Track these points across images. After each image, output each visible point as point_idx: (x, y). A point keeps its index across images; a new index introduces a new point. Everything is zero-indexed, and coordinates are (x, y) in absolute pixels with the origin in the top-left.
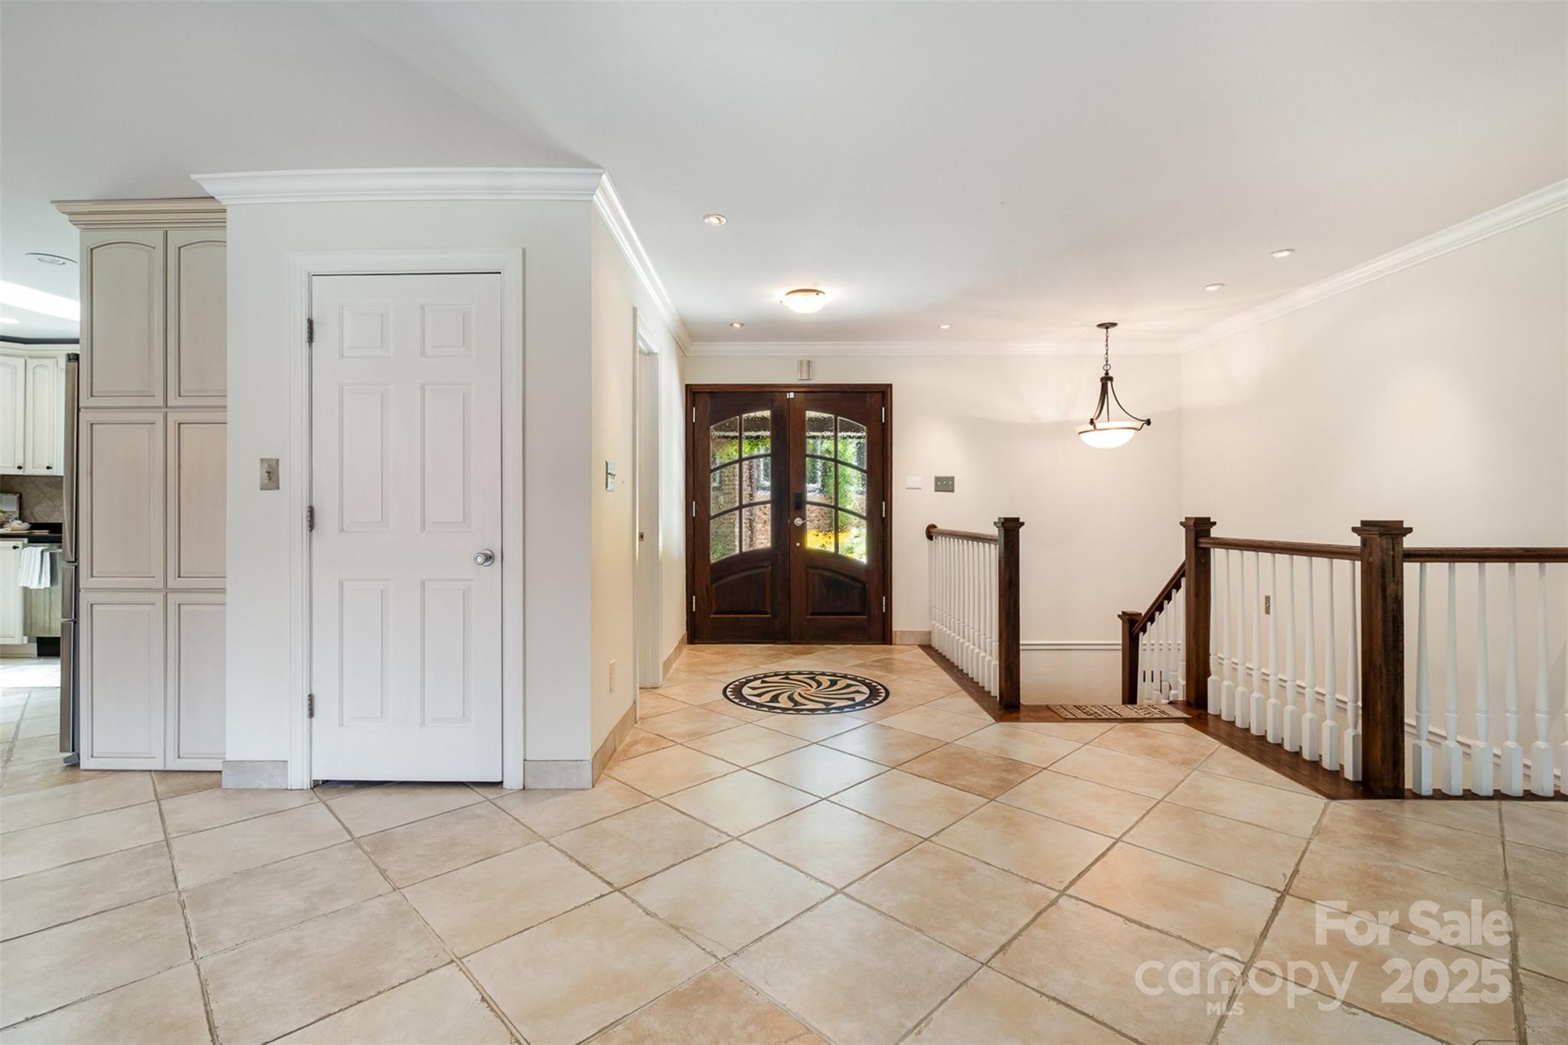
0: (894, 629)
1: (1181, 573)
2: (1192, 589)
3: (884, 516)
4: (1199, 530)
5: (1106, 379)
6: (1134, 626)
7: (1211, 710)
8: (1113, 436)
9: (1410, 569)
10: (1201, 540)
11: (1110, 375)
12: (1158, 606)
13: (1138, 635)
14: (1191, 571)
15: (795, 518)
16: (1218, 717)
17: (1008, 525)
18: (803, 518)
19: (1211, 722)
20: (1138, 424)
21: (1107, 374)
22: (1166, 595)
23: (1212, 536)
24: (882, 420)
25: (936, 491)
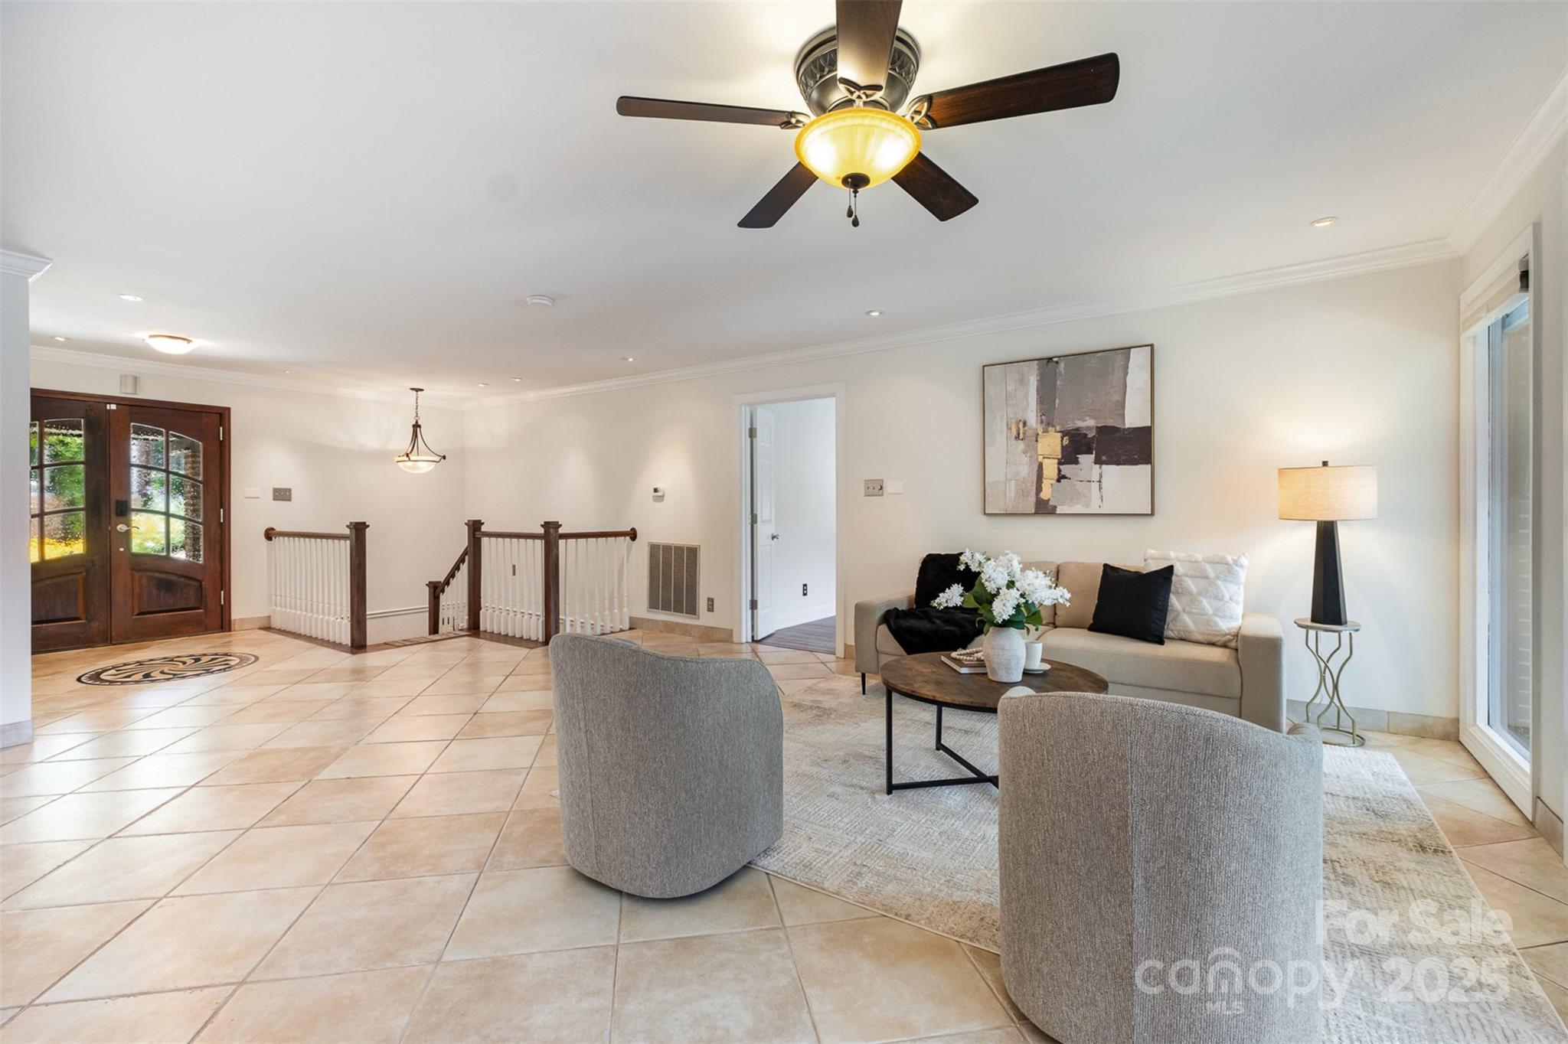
0: (233, 617)
1: (465, 553)
2: (471, 562)
3: (222, 521)
4: (475, 527)
5: (416, 426)
6: (436, 590)
7: (481, 629)
8: (423, 466)
9: (562, 542)
10: (477, 533)
11: (419, 423)
12: (452, 575)
13: (439, 595)
14: (471, 551)
15: (117, 525)
16: (486, 631)
17: (358, 526)
18: (128, 524)
19: (481, 634)
20: (437, 459)
21: (417, 422)
22: (457, 568)
23: (482, 530)
24: (219, 437)
25: (274, 499)
